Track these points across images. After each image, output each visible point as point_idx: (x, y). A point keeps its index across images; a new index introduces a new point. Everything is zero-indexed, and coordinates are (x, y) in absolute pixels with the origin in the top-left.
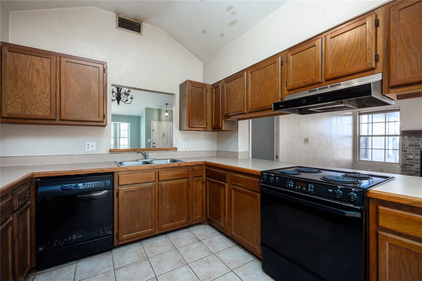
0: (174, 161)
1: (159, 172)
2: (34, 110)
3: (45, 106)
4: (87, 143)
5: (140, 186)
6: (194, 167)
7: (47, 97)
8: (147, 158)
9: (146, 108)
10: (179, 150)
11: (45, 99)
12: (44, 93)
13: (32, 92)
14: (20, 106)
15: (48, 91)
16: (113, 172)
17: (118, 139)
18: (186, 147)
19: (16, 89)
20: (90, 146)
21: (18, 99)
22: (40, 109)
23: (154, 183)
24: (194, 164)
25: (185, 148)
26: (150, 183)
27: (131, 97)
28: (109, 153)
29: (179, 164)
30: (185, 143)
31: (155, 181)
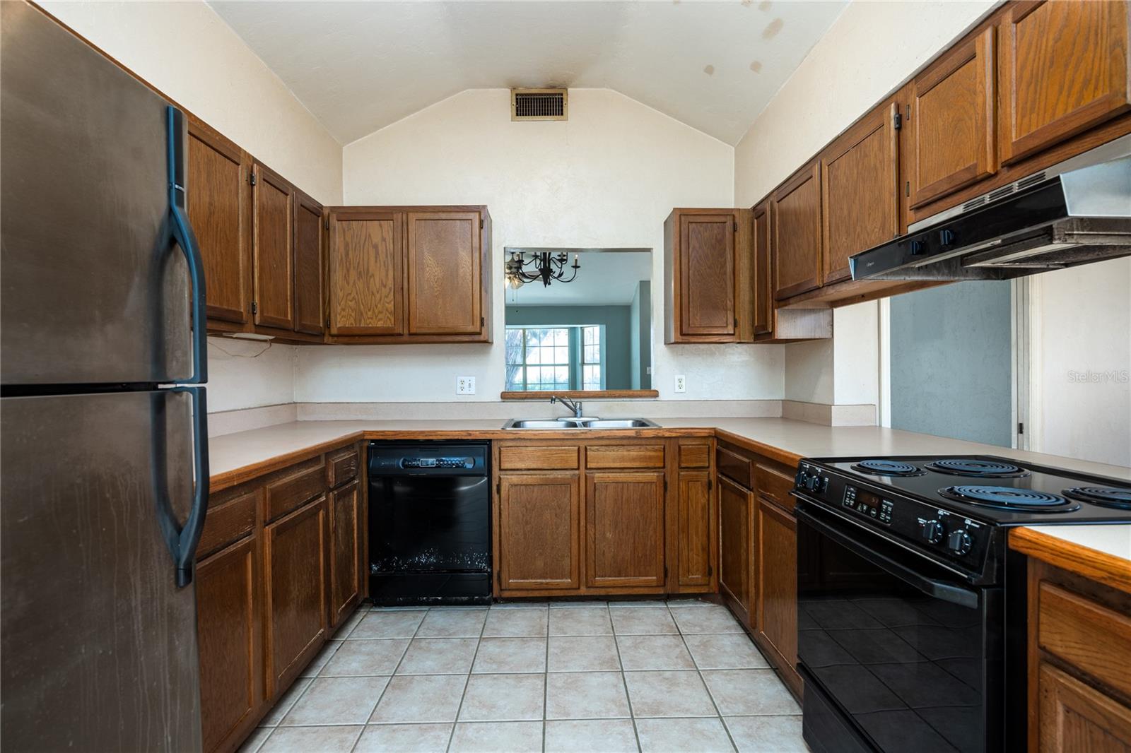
0: (640, 423)
1: (588, 448)
2: (372, 318)
3: (387, 310)
4: (460, 378)
5: (544, 476)
6: (681, 442)
7: (389, 292)
8: (579, 415)
9: (641, 282)
10: (662, 396)
11: (387, 297)
12: (385, 286)
13: (368, 288)
14: (353, 314)
15: (390, 283)
16: (490, 440)
17: (579, 368)
18: (683, 390)
19: (348, 283)
20: (466, 385)
21: (351, 301)
22: (380, 316)
23: (577, 472)
24: (679, 434)
25: (681, 390)
26: (568, 472)
27: (574, 265)
28: (500, 400)
29: (637, 432)
30: (683, 377)
31: (578, 469)
